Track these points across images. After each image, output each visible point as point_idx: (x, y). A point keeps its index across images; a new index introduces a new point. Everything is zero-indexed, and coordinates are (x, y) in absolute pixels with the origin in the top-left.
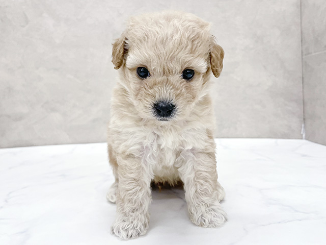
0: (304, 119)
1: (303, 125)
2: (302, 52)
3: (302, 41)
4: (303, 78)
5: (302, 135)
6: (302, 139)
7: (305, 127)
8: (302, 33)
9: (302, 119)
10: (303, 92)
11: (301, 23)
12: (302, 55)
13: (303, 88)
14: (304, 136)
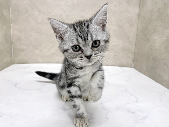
0: (134, 60)
1: (133, 62)
2: (137, 34)
3: (137, 29)
4: (135, 44)
5: (132, 66)
6: (132, 67)
7: (134, 63)
8: (138, 26)
9: (133, 60)
10: (135, 50)
11: (138, 22)
12: (136, 35)
13: (135, 48)
14: (133, 66)
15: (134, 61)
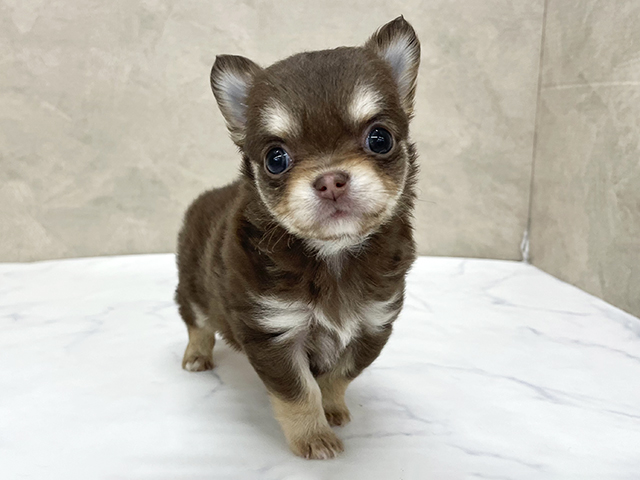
1: (525, 233)
6: (519, 260)
7: (529, 237)
9: (526, 221)
14: (525, 253)
15: (529, 225)
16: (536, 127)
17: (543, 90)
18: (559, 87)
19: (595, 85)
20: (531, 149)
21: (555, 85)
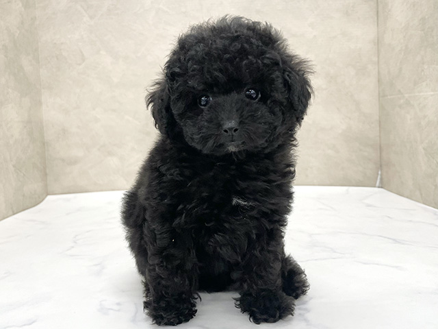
9: (378, 165)
11: (378, 62)
12: (379, 96)
15: (381, 167)
16: (380, 117)
17: (381, 99)
18: (389, 97)
19: (406, 95)
20: (378, 129)
21: (387, 96)
